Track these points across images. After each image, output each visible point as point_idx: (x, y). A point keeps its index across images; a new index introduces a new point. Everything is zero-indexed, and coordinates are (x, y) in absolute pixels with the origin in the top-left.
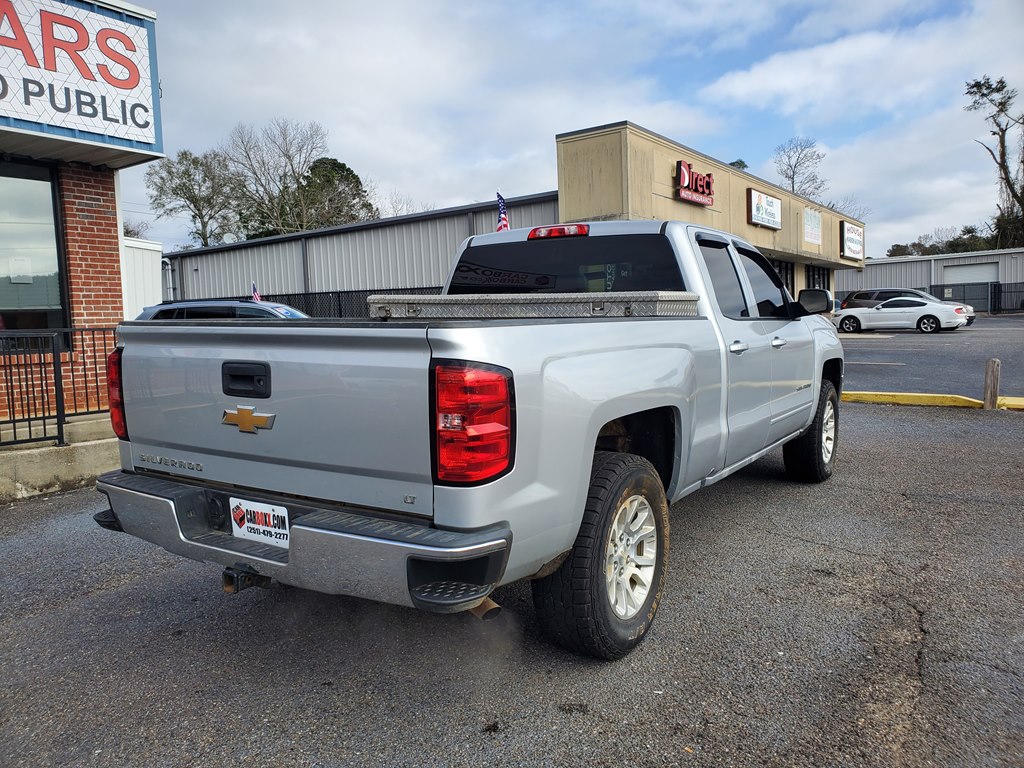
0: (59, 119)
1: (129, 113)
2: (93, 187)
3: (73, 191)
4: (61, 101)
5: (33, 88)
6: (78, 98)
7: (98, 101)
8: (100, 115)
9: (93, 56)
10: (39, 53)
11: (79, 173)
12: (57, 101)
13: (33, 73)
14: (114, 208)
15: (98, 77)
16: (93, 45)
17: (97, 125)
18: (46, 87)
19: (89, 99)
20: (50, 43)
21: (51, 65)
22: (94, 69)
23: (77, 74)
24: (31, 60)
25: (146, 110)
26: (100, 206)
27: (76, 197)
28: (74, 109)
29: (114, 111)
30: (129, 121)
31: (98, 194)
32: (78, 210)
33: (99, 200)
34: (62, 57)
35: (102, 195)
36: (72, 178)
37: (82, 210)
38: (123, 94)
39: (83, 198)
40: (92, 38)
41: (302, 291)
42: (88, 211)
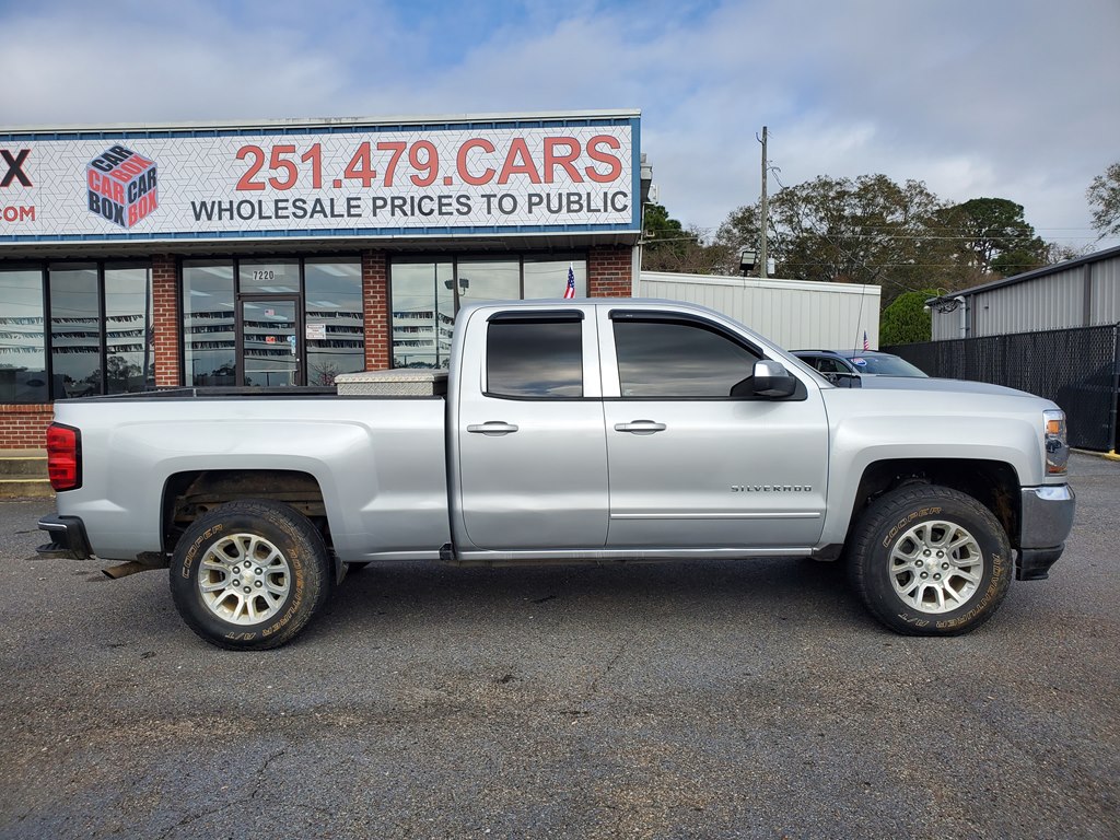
0: (553, 219)
1: (609, 202)
2: (614, 264)
3: (597, 269)
4: (555, 205)
5: (535, 200)
6: (568, 198)
7: (584, 197)
8: (585, 209)
9: (583, 162)
10: (541, 172)
11: (602, 254)
12: (552, 206)
13: (536, 188)
14: (630, 279)
15: (586, 178)
16: (584, 153)
17: (583, 218)
18: (544, 196)
19: (577, 198)
20: (550, 160)
21: (549, 178)
22: (582, 173)
23: (569, 180)
24: (535, 179)
25: (625, 195)
26: (618, 279)
27: (599, 274)
28: (565, 209)
29: (597, 203)
30: (610, 208)
31: (616, 269)
32: (599, 284)
33: (617, 274)
34: (558, 169)
35: (621, 269)
36: (597, 259)
37: (603, 284)
38: (605, 187)
39: (604, 274)
40: (583, 147)
41: (1077, 323)
42: (608, 284)
